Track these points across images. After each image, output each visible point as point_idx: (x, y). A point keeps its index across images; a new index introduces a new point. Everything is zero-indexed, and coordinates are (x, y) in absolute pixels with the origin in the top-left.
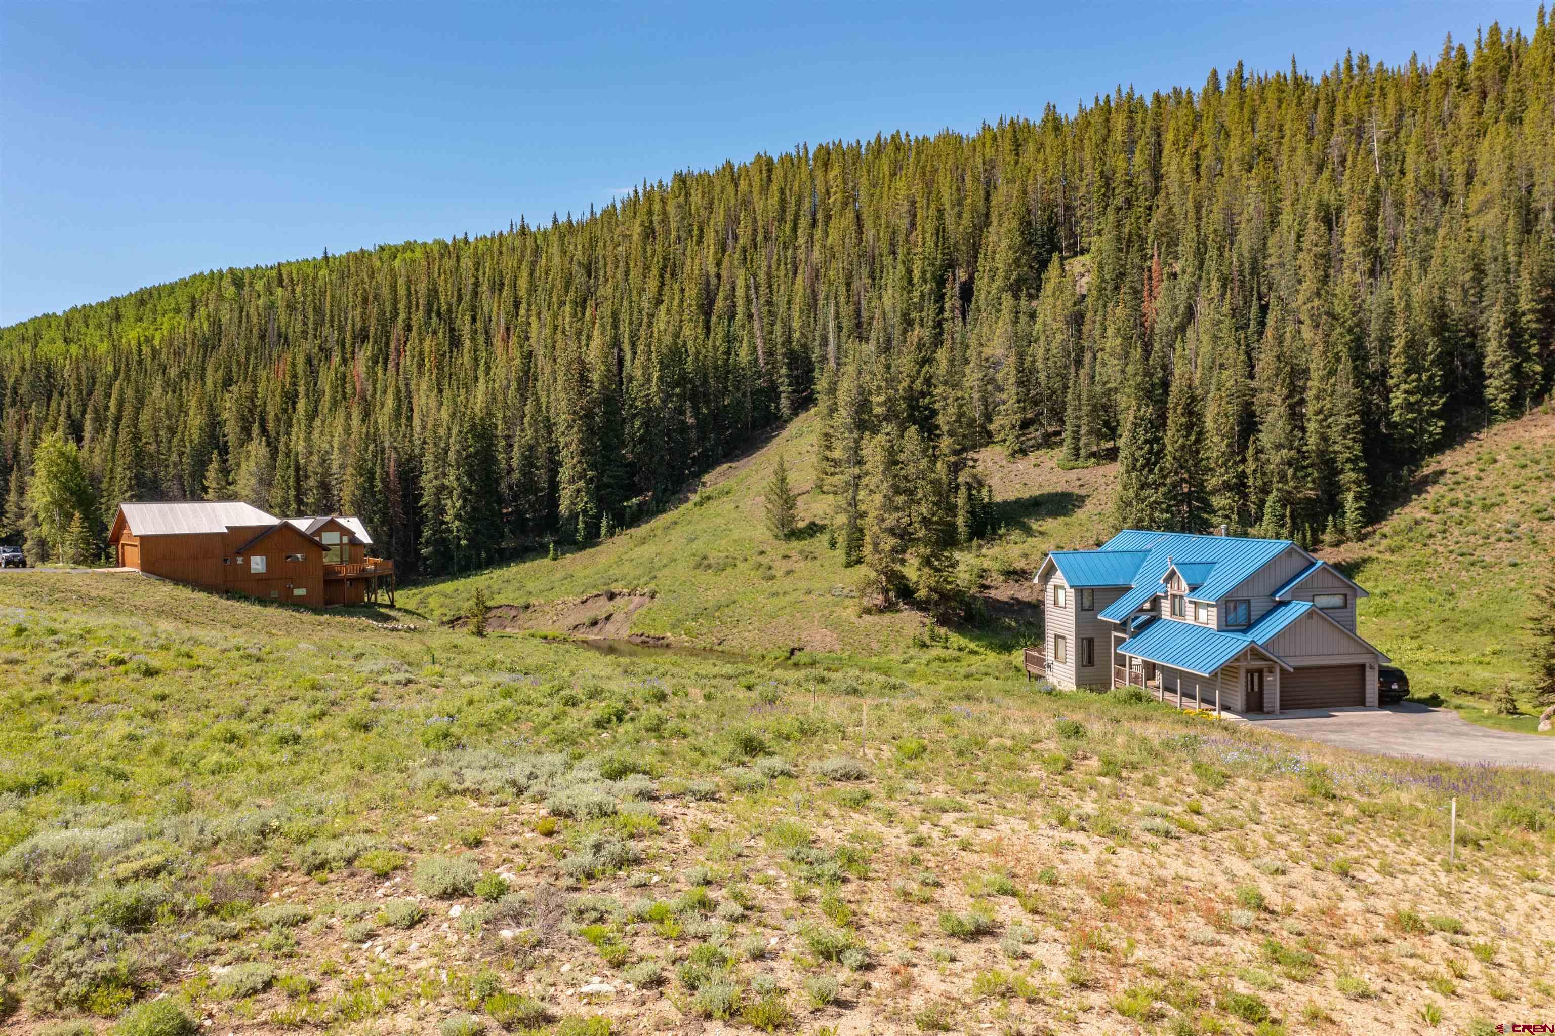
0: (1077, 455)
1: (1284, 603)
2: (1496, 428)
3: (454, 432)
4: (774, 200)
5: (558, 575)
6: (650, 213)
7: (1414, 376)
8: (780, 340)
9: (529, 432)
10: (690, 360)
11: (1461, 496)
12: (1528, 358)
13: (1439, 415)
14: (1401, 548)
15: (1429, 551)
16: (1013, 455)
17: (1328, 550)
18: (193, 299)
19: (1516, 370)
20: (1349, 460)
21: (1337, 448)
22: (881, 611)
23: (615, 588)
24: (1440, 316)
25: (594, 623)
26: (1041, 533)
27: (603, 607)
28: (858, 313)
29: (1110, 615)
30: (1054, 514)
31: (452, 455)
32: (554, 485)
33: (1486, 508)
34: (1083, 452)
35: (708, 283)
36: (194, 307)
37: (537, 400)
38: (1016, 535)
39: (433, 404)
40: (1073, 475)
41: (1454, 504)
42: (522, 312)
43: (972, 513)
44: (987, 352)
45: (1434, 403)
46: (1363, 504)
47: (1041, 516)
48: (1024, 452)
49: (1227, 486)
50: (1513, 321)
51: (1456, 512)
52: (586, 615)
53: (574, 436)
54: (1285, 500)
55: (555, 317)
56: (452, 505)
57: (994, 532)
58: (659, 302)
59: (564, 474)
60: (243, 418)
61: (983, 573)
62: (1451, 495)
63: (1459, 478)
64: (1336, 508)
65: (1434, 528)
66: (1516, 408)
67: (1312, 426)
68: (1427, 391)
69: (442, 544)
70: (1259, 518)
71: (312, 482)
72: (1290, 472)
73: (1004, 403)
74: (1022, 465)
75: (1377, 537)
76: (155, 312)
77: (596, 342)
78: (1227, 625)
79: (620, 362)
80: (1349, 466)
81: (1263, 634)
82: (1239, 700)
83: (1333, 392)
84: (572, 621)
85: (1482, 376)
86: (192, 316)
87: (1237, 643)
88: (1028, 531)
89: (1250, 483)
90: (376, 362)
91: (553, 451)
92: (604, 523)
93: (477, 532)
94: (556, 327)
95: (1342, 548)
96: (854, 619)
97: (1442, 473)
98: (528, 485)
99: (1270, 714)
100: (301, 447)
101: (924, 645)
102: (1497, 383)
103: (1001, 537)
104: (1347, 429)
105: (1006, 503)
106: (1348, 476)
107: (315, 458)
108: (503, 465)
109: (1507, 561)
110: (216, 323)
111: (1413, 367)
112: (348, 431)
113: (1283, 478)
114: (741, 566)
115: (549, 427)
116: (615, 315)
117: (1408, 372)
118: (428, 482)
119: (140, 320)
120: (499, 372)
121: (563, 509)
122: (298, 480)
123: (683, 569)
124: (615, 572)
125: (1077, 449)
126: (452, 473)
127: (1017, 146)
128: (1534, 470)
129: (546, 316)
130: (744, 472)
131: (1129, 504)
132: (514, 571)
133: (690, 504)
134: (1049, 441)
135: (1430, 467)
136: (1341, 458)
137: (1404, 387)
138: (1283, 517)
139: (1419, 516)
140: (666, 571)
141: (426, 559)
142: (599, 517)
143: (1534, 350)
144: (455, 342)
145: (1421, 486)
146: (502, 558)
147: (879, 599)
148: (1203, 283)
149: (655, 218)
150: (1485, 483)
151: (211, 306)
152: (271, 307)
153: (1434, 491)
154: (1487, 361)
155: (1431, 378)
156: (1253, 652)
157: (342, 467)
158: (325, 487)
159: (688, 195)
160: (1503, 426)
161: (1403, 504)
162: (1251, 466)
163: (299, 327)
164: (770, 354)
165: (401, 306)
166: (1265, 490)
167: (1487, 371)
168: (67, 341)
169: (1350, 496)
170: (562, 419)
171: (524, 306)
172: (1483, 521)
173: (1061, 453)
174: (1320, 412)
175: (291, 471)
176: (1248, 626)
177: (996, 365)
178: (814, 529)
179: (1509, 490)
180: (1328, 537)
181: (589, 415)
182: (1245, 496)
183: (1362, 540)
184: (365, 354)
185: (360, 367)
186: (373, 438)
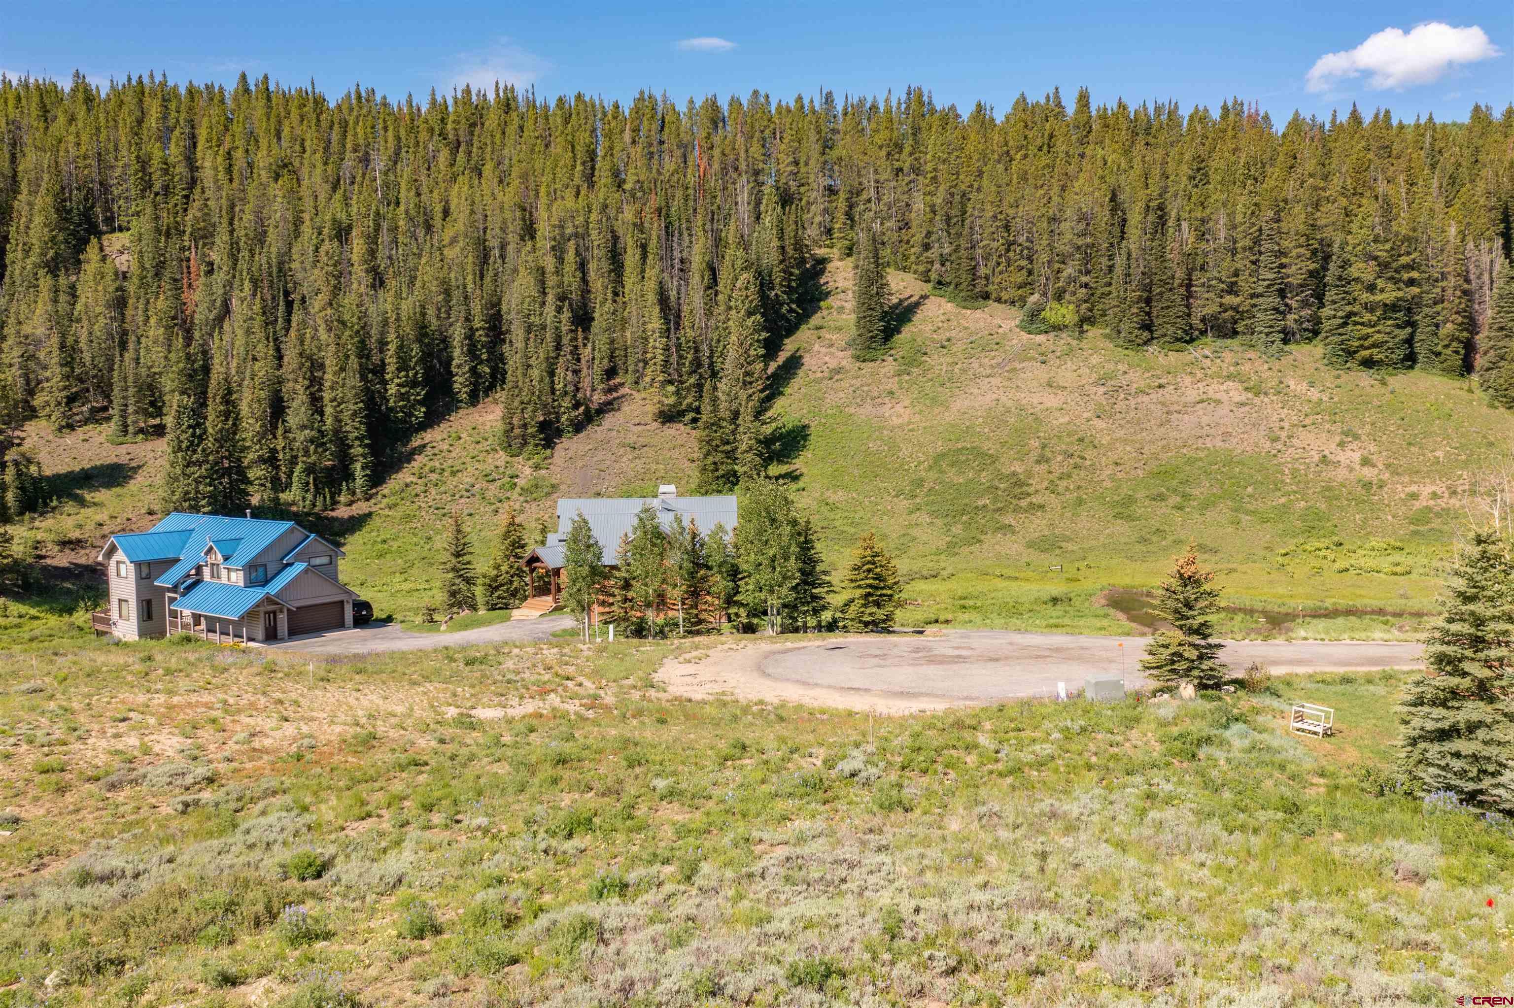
0: (125, 432)
1: (290, 565)
2: (461, 412)
7: (403, 374)
11: (437, 465)
12: (481, 362)
13: (420, 402)
14: (396, 505)
15: (415, 506)
16: (60, 429)
17: (344, 509)
19: (473, 370)
20: (357, 438)
21: (348, 428)
24: (422, 328)
26: (95, 504)
29: (164, 581)
30: (109, 485)
33: (454, 474)
34: (131, 429)
38: (70, 507)
40: (123, 449)
41: (432, 471)
43: (22, 488)
44: (27, 329)
45: (418, 394)
46: (368, 472)
47: (93, 488)
48: (71, 427)
49: (262, 460)
50: (470, 336)
51: (434, 477)
54: (310, 470)
57: (46, 505)
61: (37, 544)
62: (431, 464)
63: (436, 451)
64: (349, 476)
65: (419, 489)
66: (474, 399)
67: (328, 410)
68: (414, 384)
70: (288, 485)
72: (312, 448)
73: (48, 380)
74: (70, 439)
75: (379, 497)
78: (251, 583)
80: (357, 443)
81: (274, 588)
82: (260, 633)
83: (343, 386)
85: (451, 374)
87: (258, 594)
88: (82, 502)
89: (281, 456)
95: (354, 506)
97: (424, 446)
99: (282, 640)
102: (461, 380)
103: (54, 509)
104: (355, 414)
105: (57, 476)
106: (357, 450)
109: (466, 512)
111: (403, 366)
113: (306, 453)
117: (399, 370)
125: (125, 426)
128: (485, 445)
131: (176, 479)
134: (98, 416)
135: (416, 442)
136: (352, 436)
137: (397, 381)
138: (308, 483)
139: (408, 480)
143: (484, 357)
145: (409, 457)
148: (237, 283)
150: (454, 455)
153: (420, 459)
154: (454, 363)
155: (415, 375)
156: (268, 599)
160: (466, 411)
161: (397, 472)
162: (280, 443)
166: (293, 461)
167: (454, 370)
169: (358, 466)
172: (452, 482)
173: (111, 428)
174: (334, 400)
176: (266, 582)
177: (38, 343)
179: (468, 460)
180: (342, 499)
182: (277, 468)
183: (368, 500)
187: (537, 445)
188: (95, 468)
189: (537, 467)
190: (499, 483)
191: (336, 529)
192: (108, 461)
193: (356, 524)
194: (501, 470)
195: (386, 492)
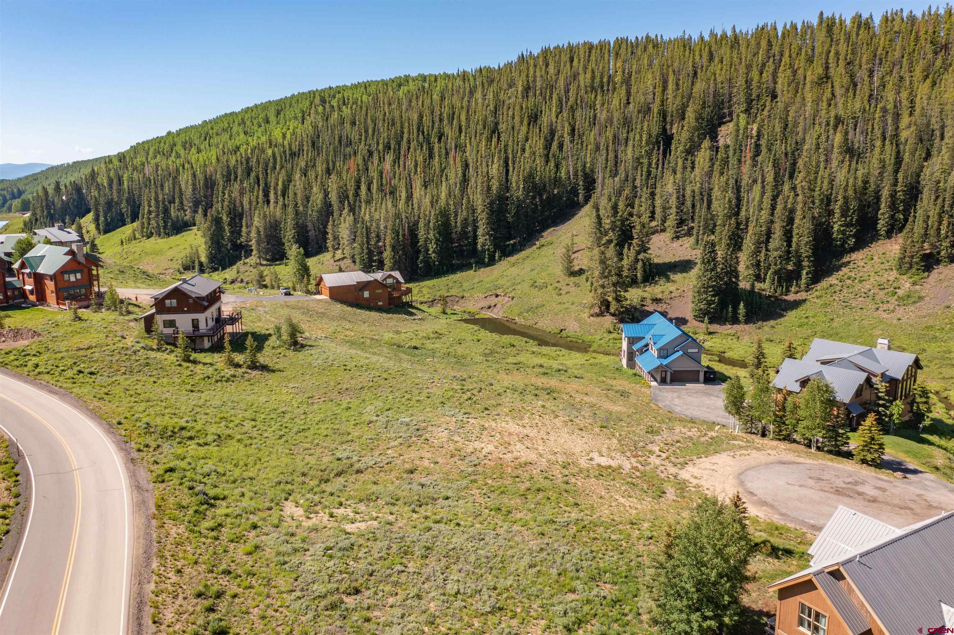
0: (697, 243)
1: (677, 351)
2: (880, 242)
3: (433, 213)
4: (589, 75)
5: (476, 280)
6: (527, 76)
7: (844, 219)
8: (580, 169)
9: (465, 213)
10: (538, 178)
11: (853, 275)
12: (898, 212)
13: (853, 236)
14: (821, 297)
16: (672, 239)
17: (792, 295)
18: (303, 113)
19: (892, 217)
20: (806, 257)
21: (802, 251)
22: (598, 315)
23: (499, 292)
25: (490, 307)
26: (673, 281)
27: (493, 301)
28: (616, 157)
30: (682, 271)
31: (431, 225)
32: (475, 237)
33: (861, 282)
35: (552, 125)
36: (303, 116)
37: (469, 198)
38: (662, 281)
39: (422, 193)
40: (694, 252)
41: (849, 278)
42: (462, 137)
43: (645, 271)
45: (852, 231)
46: (810, 276)
47: (675, 273)
48: (678, 238)
49: (751, 266)
50: (893, 195)
51: (849, 282)
52: (486, 303)
53: (484, 215)
54: (776, 273)
55: (478, 146)
56: (432, 247)
57: (653, 279)
58: (527, 140)
59: (480, 232)
60: (340, 197)
61: (643, 299)
62: (850, 274)
63: (855, 266)
64: (799, 277)
65: (838, 288)
66: (889, 234)
67: (795, 239)
68: (849, 225)
69: (427, 261)
70: (764, 280)
71: (373, 235)
72: (779, 261)
74: (675, 244)
75: (814, 290)
76: (284, 118)
77: (495, 166)
79: (507, 171)
80: (806, 259)
81: (669, 360)
82: (659, 379)
83: (804, 226)
84: (480, 305)
85: (877, 219)
86: (303, 123)
87: (659, 363)
88: (668, 279)
89: (762, 264)
90: (395, 162)
91: (475, 221)
92: (497, 255)
93: (442, 258)
94: (478, 151)
95: (798, 295)
96: (586, 318)
97: (849, 262)
98: (464, 234)
99: (667, 384)
100: (367, 217)
101: (610, 332)
102: (883, 222)
103: (656, 281)
104: (807, 243)
105: (664, 264)
106: (805, 263)
107: (374, 224)
108: (453, 224)
110: (315, 127)
111: (844, 214)
112: (387, 211)
113: (776, 264)
114: (549, 287)
115: (474, 211)
116: (506, 146)
117: (841, 216)
118: (421, 233)
119: (278, 123)
120: (452, 175)
121: (479, 247)
122: (367, 234)
123: (525, 286)
124: (500, 282)
125: (698, 240)
126: (432, 233)
128: (886, 266)
129: (474, 143)
130: (560, 233)
132: (458, 276)
133: (535, 247)
134: (689, 233)
135: (845, 260)
136: (804, 255)
137: (839, 223)
138: (774, 280)
139: (833, 283)
140: (519, 287)
141: (421, 269)
142: (495, 252)
143: (901, 208)
144: (431, 156)
145: (838, 268)
146: (453, 269)
147: (597, 310)
149: (531, 79)
150: (865, 270)
151: (312, 116)
152: (342, 122)
153: (845, 270)
154: (881, 211)
155: (851, 220)
156: (661, 366)
157: (386, 227)
158: (378, 236)
159: (547, 65)
160: (883, 242)
161: (829, 276)
162: (762, 258)
163: (357, 137)
164: (576, 174)
165: (406, 131)
166: (768, 268)
167: (879, 216)
168: (246, 133)
169: (804, 272)
170: (480, 209)
171: (463, 134)
172: (858, 286)
173: (692, 240)
174: (798, 234)
175: (364, 230)
178: (581, 272)
179: (873, 274)
180: (793, 289)
181: (492, 203)
182: (760, 270)
183: (807, 291)
184: (389, 158)
185: (387, 166)
186: (398, 216)
187: (918, 269)
188: (680, 261)
189: (914, 284)
190: (886, 291)
191: (783, 307)
192: (686, 258)
193: (796, 304)
194: (890, 283)
195: (819, 288)
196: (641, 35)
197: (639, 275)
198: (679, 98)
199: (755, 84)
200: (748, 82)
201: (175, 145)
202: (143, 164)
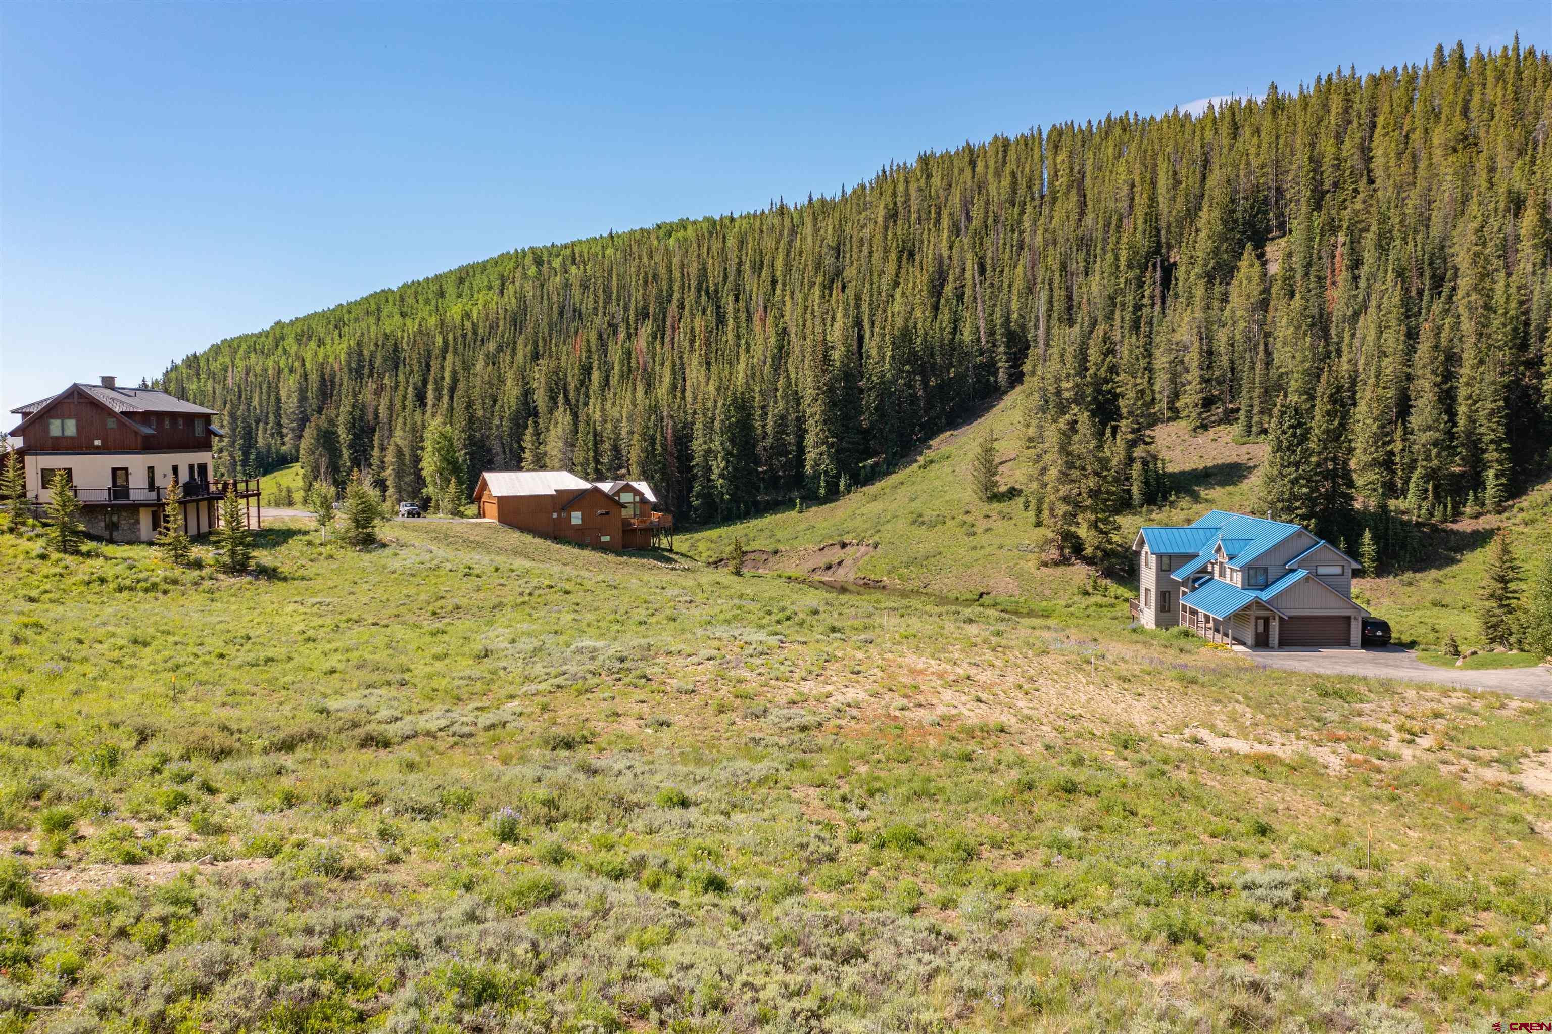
0: (1249, 432)
3: (720, 404)
4: (1006, 182)
5: (803, 526)
6: (894, 195)
8: (999, 322)
9: (781, 404)
10: (919, 340)
14: (1533, 521)
16: (1195, 430)
17: (1469, 521)
18: (502, 277)
20: (1492, 441)
21: (1483, 430)
22: (1056, 564)
23: (847, 539)
25: (829, 567)
26: (1207, 501)
27: (836, 554)
28: (1070, 298)
29: (1180, 575)
30: (1223, 483)
31: (717, 424)
32: (801, 450)
34: (1254, 429)
35: (941, 264)
36: (503, 284)
37: (788, 377)
38: (1185, 502)
39: (702, 379)
40: (1244, 449)
42: (778, 292)
43: (1146, 483)
44: (1177, 337)
46: (1504, 481)
47: (1210, 486)
48: (1205, 427)
49: (1375, 463)
52: (822, 561)
53: (818, 408)
54: (1431, 475)
55: (806, 299)
56: (718, 466)
57: (1165, 499)
58: (897, 284)
59: (810, 439)
60: (551, 390)
64: (1478, 484)
67: (1462, 410)
69: (708, 496)
70: (1404, 493)
71: (607, 446)
72: (1434, 452)
73: (1190, 383)
74: (1203, 439)
75: (1515, 510)
76: (471, 288)
77: (838, 325)
79: (861, 338)
80: (1492, 447)
81: (1269, 593)
82: (1250, 638)
83: (1482, 380)
84: (811, 564)
86: (502, 293)
87: (1252, 597)
88: (1196, 498)
89: (1398, 460)
90: (655, 338)
91: (801, 420)
92: (842, 482)
93: (737, 488)
94: (806, 308)
95: (1481, 520)
96: (1033, 570)
98: (779, 449)
99: (1272, 649)
100: (597, 416)
101: (1087, 593)
103: (1172, 503)
104: (1492, 413)
105: (1183, 473)
106: (1491, 455)
107: (609, 425)
108: (759, 431)
110: (522, 299)
112: (634, 402)
113: (1428, 458)
114: (949, 523)
115: (798, 401)
116: (858, 298)
118: (697, 445)
119: (459, 296)
120: (758, 350)
121: (808, 470)
122: (596, 444)
123: (901, 525)
124: (849, 525)
125: (1249, 426)
126: (717, 439)
127: (1235, 129)
129: (798, 296)
130: (964, 439)
131: (1273, 481)
132: (768, 520)
133: (915, 466)
134: (1229, 418)
136: (1486, 439)
138: (1426, 490)
140: (889, 526)
141: (696, 510)
142: (838, 477)
144: (721, 320)
146: (758, 510)
147: (1054, 554)
149: (900, 200)
151: (517, 284)
152: (567, 285)
156: (1258, 603)
157: (631, 433)
158: (616, 449)
159: (929, 176)
161: (1544, 482)
162: (1398, 446)
163: (591, 304)
164: (992, 333)
165: (676, 287)
166: (1411, 467)
168: (403, 315)
169: (1491, 473)
170: (809, 393)
171: (779, 286)
173: (1237, 429)
174: (1470, 397)
175: (591, 437)
176: (1265, 586)
177: (1186, 348)
178: (1013, 493)
180: (1468, 510)
181: (831, 390)
182: (1394, 472)
183: (1500, 513)
184: (646, 330)
185: (642, 342)
186: (654, 409)
188: (1216, 467)
191: (1452, 543)
192: (1229, 461)
193: (1479, 539)
195: (1525, 505)
196: (1098, 117)
197: (1135, 490)
198: (1180, 200)
199: (1328, 161)
200: (1316, 162)
201: (283, 338)
202: (225, 370)
